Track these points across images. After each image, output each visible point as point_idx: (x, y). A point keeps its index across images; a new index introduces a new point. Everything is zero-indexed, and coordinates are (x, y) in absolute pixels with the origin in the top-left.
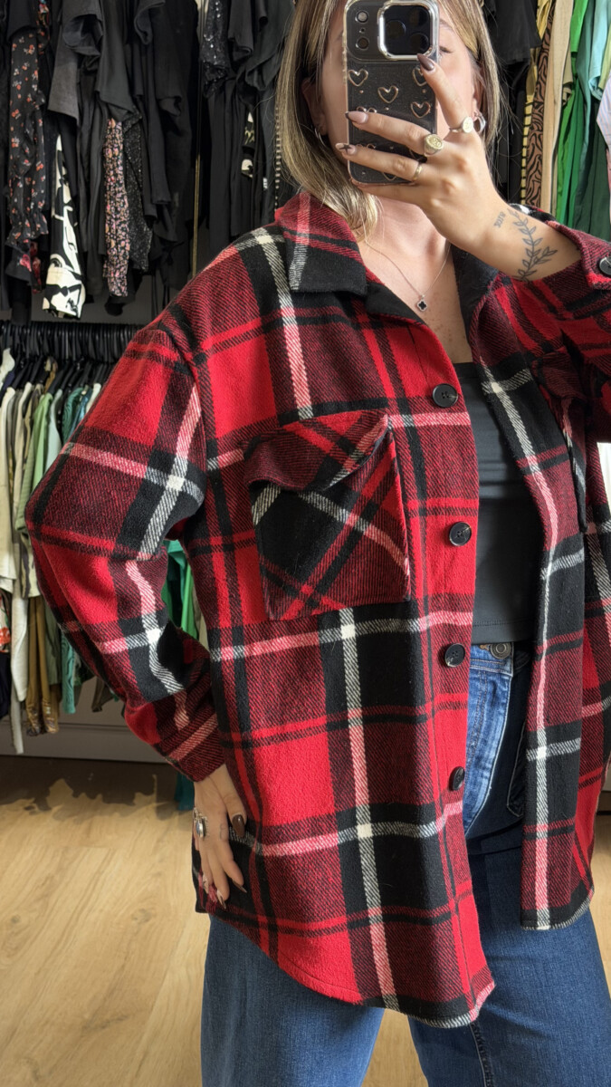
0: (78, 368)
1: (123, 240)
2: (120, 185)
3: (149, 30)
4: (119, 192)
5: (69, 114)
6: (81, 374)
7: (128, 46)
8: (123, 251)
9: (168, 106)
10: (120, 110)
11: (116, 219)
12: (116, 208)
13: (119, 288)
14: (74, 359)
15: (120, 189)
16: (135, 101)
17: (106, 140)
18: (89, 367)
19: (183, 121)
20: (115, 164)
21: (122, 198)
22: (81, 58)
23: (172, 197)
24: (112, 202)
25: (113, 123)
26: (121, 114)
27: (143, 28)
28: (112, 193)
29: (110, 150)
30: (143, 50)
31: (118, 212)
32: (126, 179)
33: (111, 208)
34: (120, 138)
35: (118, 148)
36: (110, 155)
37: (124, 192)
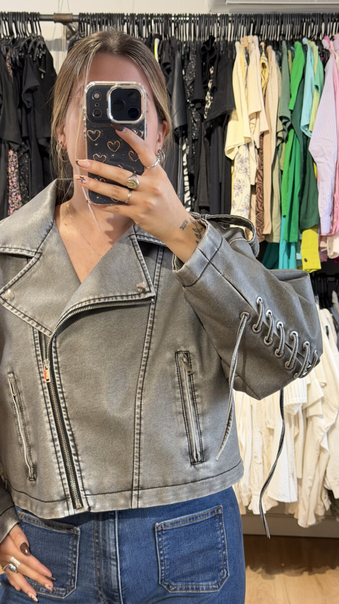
2: (15, 188)
3: (30, 99)
4: (14, 192)
7: (19, 110)
9: (42, 142)
10: (15, 145)
11: (12, 207)
12: (12, 201)
15: (15, 190)
16: (24, 139)
17: (8, 162)
20: (12, 176)
21: (16, 195)
24: (10, 198)
25: (11, 153)
26: (16, 147)
27: (27, 99)
28: (10, 193)
29: (9, 168)
30: (28, 111)
31: (13, 203)
32: (18, 184)
33: (10, 201)
34: (16, 161)
35: (14, 166)
36: (10, 171)
37: (18, 192)
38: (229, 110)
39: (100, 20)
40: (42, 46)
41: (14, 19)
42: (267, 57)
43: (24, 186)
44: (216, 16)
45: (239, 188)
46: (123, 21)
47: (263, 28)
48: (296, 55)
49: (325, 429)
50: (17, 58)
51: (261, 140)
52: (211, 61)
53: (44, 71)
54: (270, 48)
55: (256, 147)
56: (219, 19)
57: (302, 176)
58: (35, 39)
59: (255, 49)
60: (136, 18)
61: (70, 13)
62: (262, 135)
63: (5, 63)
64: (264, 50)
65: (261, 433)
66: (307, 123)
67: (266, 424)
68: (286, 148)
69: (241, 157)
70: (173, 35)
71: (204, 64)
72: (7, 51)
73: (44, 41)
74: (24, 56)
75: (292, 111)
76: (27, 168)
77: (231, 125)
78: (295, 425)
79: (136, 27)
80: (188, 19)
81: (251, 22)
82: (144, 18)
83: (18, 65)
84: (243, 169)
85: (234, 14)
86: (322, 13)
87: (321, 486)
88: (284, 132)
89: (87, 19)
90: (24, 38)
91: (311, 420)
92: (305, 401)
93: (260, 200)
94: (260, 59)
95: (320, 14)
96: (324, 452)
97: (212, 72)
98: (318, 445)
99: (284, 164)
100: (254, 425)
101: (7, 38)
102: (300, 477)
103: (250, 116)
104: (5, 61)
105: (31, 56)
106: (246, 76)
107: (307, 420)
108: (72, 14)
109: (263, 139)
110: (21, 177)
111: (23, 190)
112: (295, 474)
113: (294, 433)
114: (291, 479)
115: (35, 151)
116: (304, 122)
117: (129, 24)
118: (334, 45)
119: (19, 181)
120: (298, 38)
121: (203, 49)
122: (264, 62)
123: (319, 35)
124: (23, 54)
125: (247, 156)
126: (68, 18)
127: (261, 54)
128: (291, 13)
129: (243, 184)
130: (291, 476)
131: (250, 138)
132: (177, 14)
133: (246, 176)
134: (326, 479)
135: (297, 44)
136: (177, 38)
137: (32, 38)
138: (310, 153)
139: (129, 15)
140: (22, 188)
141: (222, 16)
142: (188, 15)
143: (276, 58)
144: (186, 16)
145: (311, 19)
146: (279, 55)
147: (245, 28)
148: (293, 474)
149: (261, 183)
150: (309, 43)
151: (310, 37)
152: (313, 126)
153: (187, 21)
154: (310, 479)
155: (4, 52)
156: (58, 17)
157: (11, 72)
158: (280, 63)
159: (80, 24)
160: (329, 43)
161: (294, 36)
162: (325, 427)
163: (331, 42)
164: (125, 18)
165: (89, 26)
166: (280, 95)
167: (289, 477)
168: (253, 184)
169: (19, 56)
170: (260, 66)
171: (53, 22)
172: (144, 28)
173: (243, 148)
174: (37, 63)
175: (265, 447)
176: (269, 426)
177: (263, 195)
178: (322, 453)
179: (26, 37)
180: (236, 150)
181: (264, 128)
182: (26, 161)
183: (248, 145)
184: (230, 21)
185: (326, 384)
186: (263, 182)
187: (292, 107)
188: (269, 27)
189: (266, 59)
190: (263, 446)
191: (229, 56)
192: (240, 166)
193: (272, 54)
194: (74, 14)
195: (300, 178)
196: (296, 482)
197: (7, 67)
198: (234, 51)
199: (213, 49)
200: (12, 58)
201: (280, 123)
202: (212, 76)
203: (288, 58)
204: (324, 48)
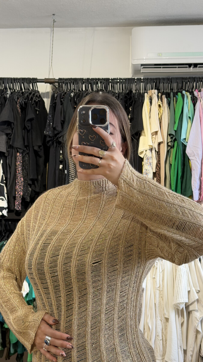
0: (4, 235)
1: (20, 192)
2: (20, 174)
3: (29, 125)
4: (19, 176)
5: (3, 151)
6: (4, 236)
7: (24, 131)
8: (19, 195)
9: (36, 148)
10: (21, 150)
11: (18, 185)
13: (18, 208)
14: (2, 231)
15: (20, 175)
16: (26, 147)
17: (16, 159)
18: (7, 233)
19: (42, 153)
21: (20, 178)
22: (7, 135)
23: (38, 177)
24: (17, 179)
25: (18, 154)
26: (21, 151)
27: (28, 125)
28: (17, 177)
29: (17, 163)
30: (28, 131)
31: (19, 183)
32: (22, 172)
33: (17, 181)
34: (21, 159)
35: (20, 162)
36: (17, 164)
37: (21, 176)
38: (140, 131)
39: (70, 81)
40: (38, 96)
41: (23, 81)
42: (162, 101)
43: (25, 173)
44: (134, 79)
45: (146, 174)
46: (82, 82)
47: (161, 85)
48: (178, 100)
49: (199, 319)
50: (23, 102)
51: (159, 147)
52: (131, 104)
53: (39, 110)
54: (164, 96)
55: (156, 151)
56: (136, 81)
57: (182, 167)
58: (34, 92)
59: (155, 97)
60: (90, 81)
61: (54, 78)
62: (159, 144)
63: (17, 105)
64: (160, 97)
65: (161, 321)
66: (185, 138)
67: (164, 315)
68: (173, 151)
69: (148, 156)
70: (110, 89)
71: (127, 105)
72: (18, 99)
73: (39, 93)
74: (27, 101)
75: (176, 131)
76: (27, 163)
77: (142, 139)
78: (181, 316)
79: (90, 85)
80: (118, 81)
81: (154, 82)
82: (94, 81)
83: (24, 106)
84: (149, 163)
85: (144, 77)
86: (194, 77)
87: (198, 355)
88: (172, 142)
89: (63, 81)
90: (28, 92)
91: (191, 313)
92: (187, 301)
93: (159, 181)
94: (158, 102)
95: (193, 77)
96: (199, 334)
97: (131, 109)
98: (195, 329)
99: (172, 161)
100: (156, 315)
101: (19, 91)
102: (185, 349)
103: (152, 134)
104: (17, 104)
105: (31, 102)
106: (150, 112)
107: (189, 313)
108: (55, 78)
109: (160, 146)
110: (24, 168)
111: (25, 175)
112: (182, 347)
113: (181, 321)
114: (180, 350)
115: (32, 154)
116: (183, 137)
117: (86, 84)
118: (200, 94)
119: (23, 170)
120: (180, 91)
121: (126, 97)
122: (160, 104)
123: (192, 89)
124: (26, 101)
125: (151, 156)
126: (52, 81)
127: (158, 100)
128: (176, 77)
129: (149, 172)
130: (180, 348)
131: (152, 146)
132: (112, 78)
133: (150, 167)
134: (201, 351)
135: (179, 94)
136: (113, 90)
137: (32, 91)
138: (186, 154)
139: (86, 79)
140: (24, 174)
141: (138, 79)
142: (119, 79)
143: (167, 102)
144: (117, 79)
145: (188, 80)
146: (169, 100)
147: (150, 85)
148: (181, 347)
149: (159, 171)
150: (186, 94)
151: (188, 90)
152: (188, 139)
153: (118, 82)
154: (191, 350)
155: (16, 100)
156: (47, 81)
157: (20, 110)
158: (169, 104)
159: (59, 84)
160: (198, 93)
161: (178, 90)
162: (199, 318)
163: (199, 93)
164: (84, 81)
165: (64, 85)
166: (169, 122)
167: (178, 348)
168: (154, 171)
169: (24, 102)
170: (157, 106)
171: (44, 83)
172: (94, 86)
173: (148, 151)
174: (35, 105)
175: (164, 330)
176: (165, 316)
177: (160, 178)
178: (198, 334)
179: (29, 91)
180: (145, 152)
181: (161, 140)
182: (27, 159)
183: (151, 150)
184: (142, 82)
185: (199, 291)
186: (160, 170)
187: (176, 129)
188: (164, 84)
189: (161, 102)
190: (162, 329)
191: (140, 101)
192: (147, 162)
193: (165, 100)
194: (56, 78)
195: (181, 168)
196: (183, 352)
197: (17, 107)
198: (143, 98)
199: (131, 98)
200: (20, 103)
201: (169, 137)
202: (130, 112)
203: (174, 102)
204: (195, 96)
